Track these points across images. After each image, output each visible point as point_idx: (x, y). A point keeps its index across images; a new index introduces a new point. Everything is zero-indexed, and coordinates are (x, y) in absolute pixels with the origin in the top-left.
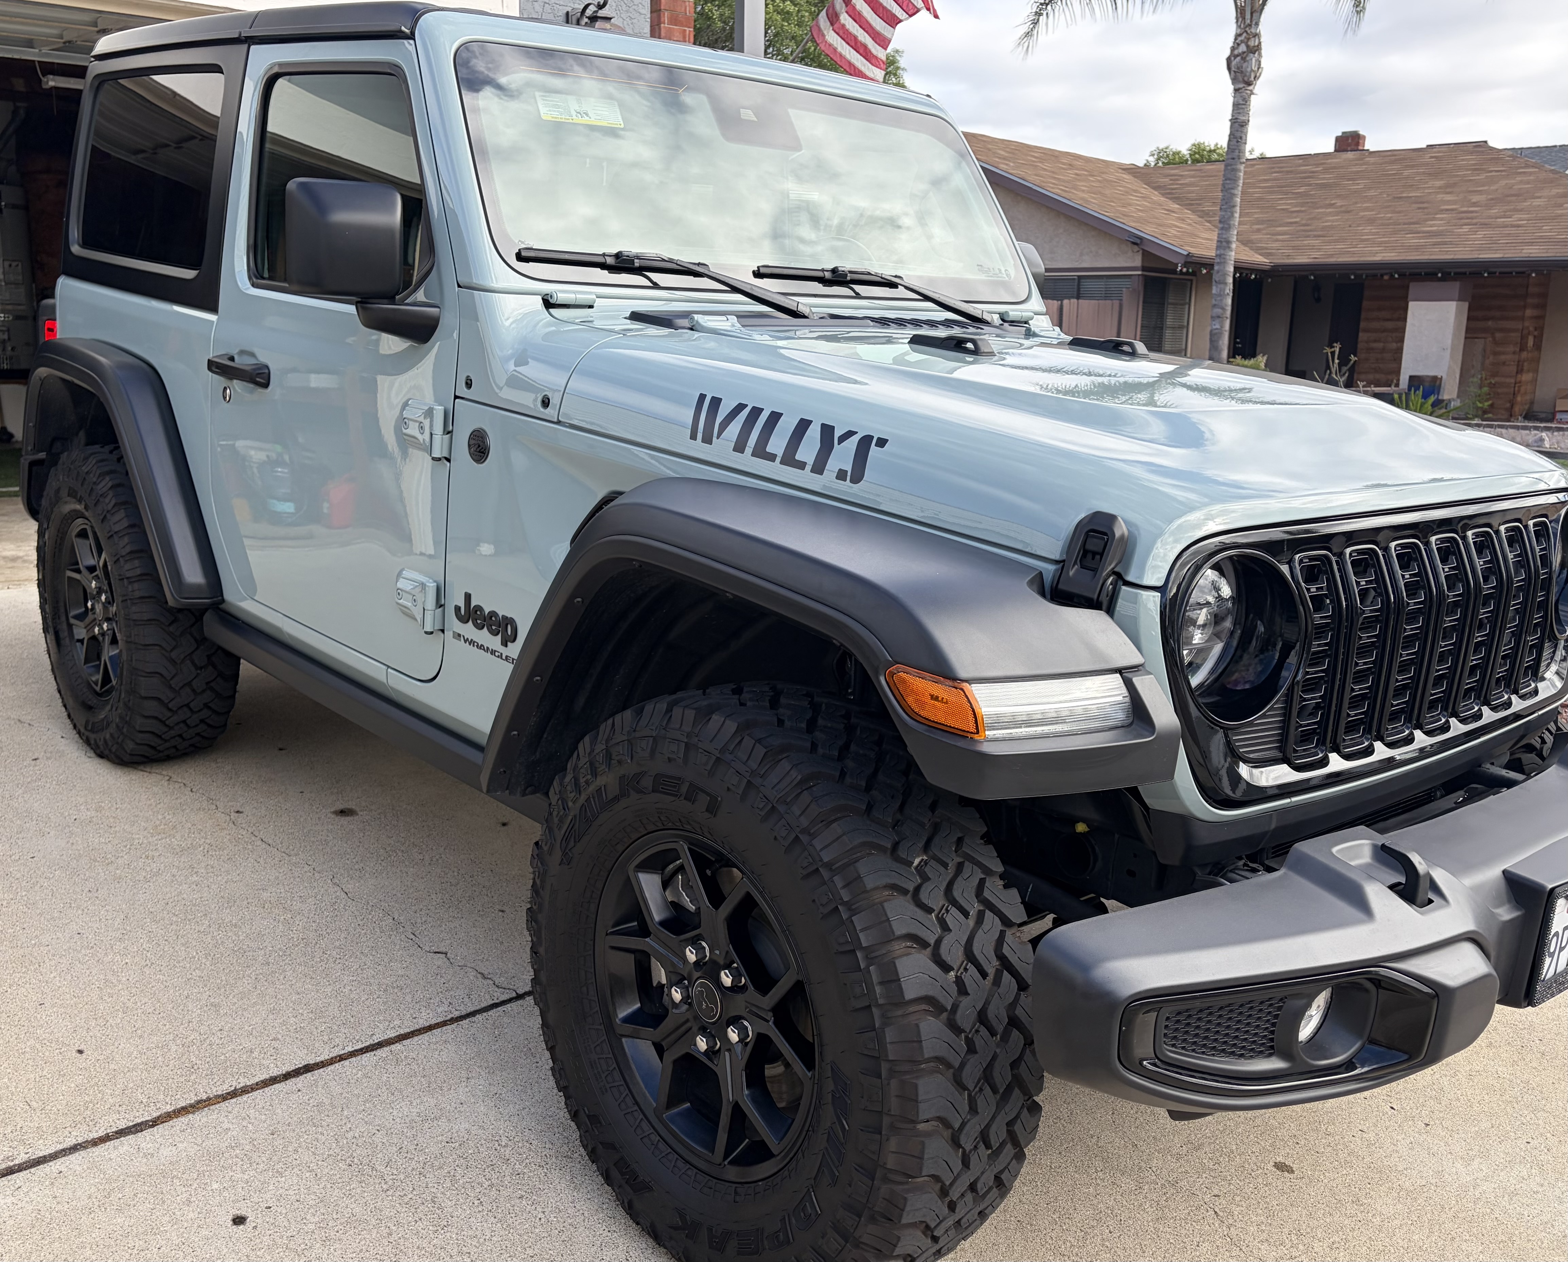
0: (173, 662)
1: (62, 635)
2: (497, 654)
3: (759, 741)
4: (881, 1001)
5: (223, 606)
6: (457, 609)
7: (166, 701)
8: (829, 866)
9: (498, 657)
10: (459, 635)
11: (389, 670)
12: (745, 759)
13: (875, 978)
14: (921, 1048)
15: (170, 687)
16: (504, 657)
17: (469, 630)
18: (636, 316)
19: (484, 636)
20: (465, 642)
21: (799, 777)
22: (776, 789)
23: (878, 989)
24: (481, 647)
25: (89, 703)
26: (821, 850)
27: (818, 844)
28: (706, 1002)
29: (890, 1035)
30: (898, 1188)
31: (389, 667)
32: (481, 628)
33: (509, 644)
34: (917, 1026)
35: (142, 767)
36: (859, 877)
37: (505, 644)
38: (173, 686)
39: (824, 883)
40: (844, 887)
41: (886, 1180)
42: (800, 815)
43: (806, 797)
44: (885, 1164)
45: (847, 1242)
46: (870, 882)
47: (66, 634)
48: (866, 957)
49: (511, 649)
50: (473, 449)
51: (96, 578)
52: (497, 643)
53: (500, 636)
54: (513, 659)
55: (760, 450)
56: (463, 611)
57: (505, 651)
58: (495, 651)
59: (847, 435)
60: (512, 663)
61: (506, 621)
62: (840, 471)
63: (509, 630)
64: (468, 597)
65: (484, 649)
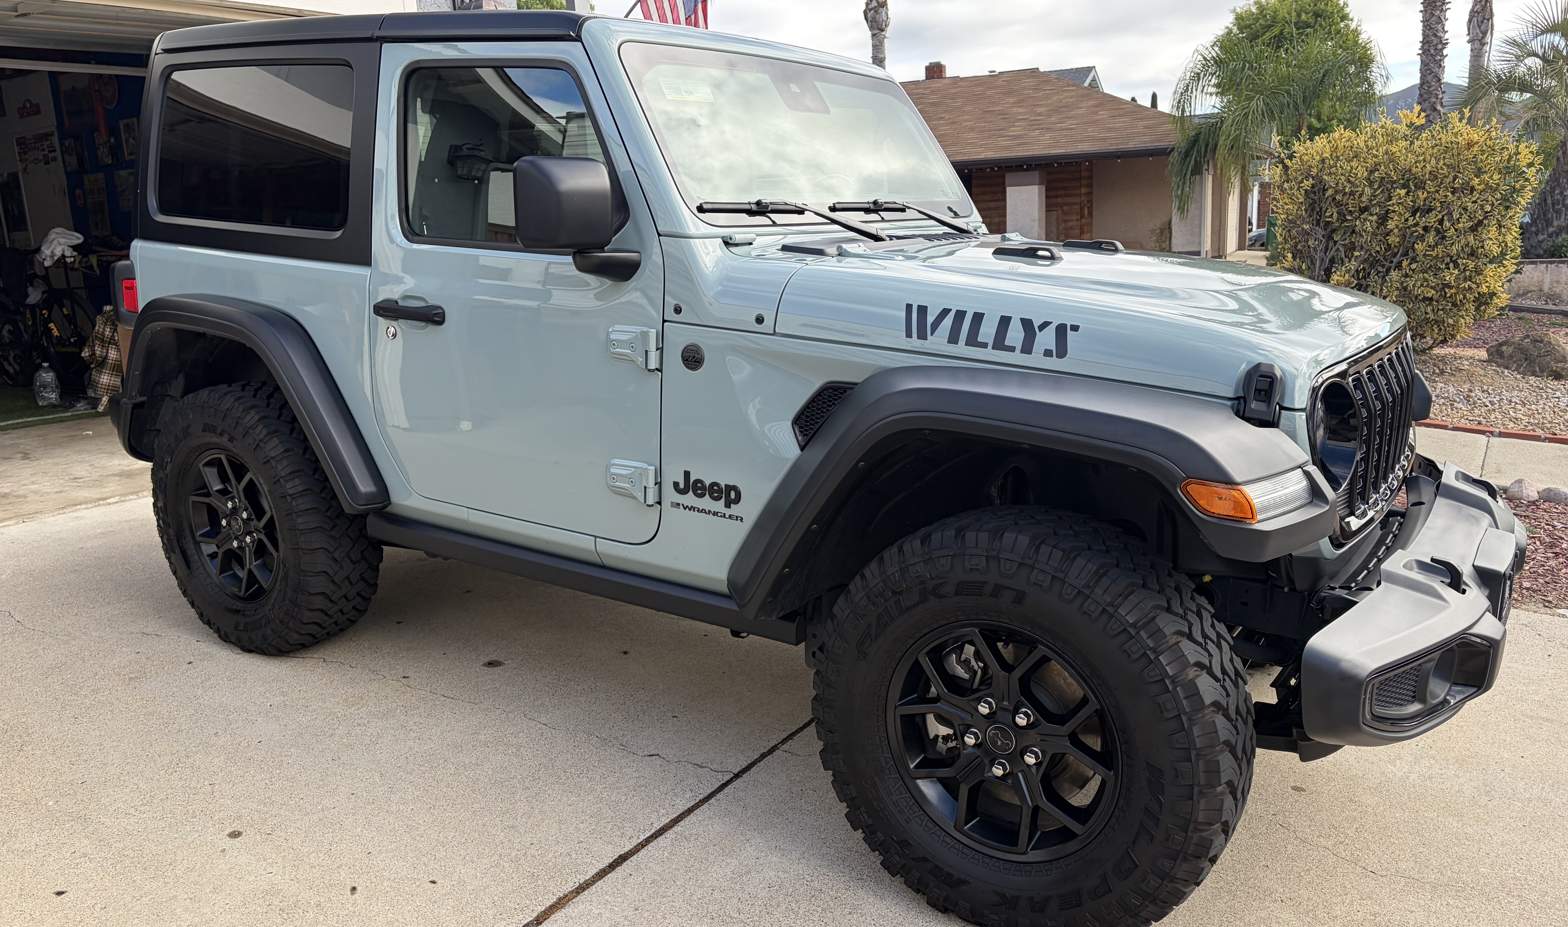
0: (335, 560)
1: (189, 553)
2: (719, 514)
3: (1055, 547)
4: (1187, 710)
5: (388, 509)
6: (676, 485)
7: (330, 595)
8: (1134, 625)
9: (721, 516)
10: (678, 504)
11: (598, 539)
12: (1046, 560)
13: (1182, 695)
14: (1218, 736)
15: (333, 582)
16: (727, 516)
17: (690, 499)
18: (785, 248)
19: (706, 502)
20: (685, 509)
21: (1095, 568)
22: (1079, 578)
23: (1185, 702)
25: (235, 607)
26: (1126, 615)
27: (1122, 611)
28: (1001, 740)
29: (1196, 731)
30: (1204, 834)
31: (596, 537)
32: (701, 496)
33: (732, 505)
34: (1214, 721)
35: (292, 655)
36: (1160, 630)
37: (728, 505)
38: (336, 581)
39: (1133, 637)
40: (1148, 638)
41: (1196, 830)
42: (1103, 594)
43: (1105, 581)
44: (1196, 820)
45: (1163, 880)
46: (1168, 631)
47: (194, 551)
48: (1173, 682)
49: (735, 510)
50: (687, 360)
51: (232, 499)
52: (719, 506)
53: (723, 501)
54: (737, 517)
55: (972, 341)
56: (682, 486)
57: (728, 512)
58: (717, 513)
59: (1044, 325)
60: (737, 520)
61: (729, 488)
62: (1046, 350)
63: (733, 495)
64: (687, 474)
65: (706, 512)
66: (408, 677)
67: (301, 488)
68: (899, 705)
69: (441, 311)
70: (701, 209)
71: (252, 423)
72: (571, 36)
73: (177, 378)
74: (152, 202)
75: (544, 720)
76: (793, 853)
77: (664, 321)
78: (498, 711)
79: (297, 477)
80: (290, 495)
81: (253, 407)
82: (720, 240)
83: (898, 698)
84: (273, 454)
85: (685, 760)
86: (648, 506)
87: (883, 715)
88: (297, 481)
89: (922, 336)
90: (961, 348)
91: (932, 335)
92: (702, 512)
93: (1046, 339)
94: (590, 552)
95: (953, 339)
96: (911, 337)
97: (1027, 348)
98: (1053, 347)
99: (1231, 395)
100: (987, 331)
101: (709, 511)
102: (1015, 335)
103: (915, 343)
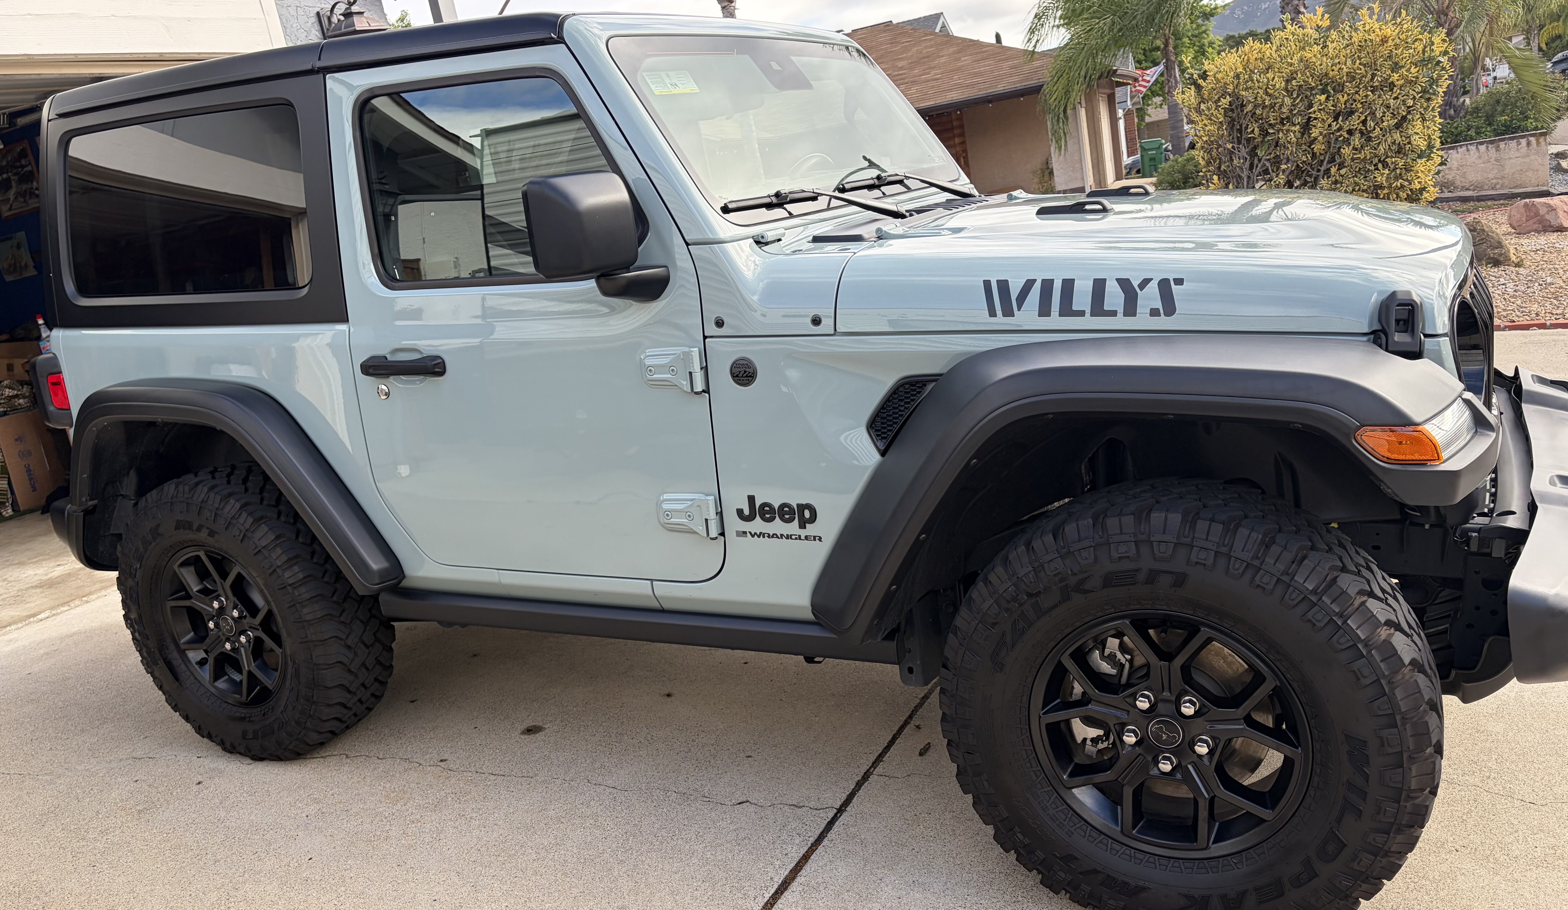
0: (349, 647)
1: (175, 663)
2: (793, 537)
3: (1212, 520)
4: (1386, 673)
5: (404, 583)
6: (740, 512)
7: (348, 686)
8: (1314, 592)
9: (796, 539)
10: (745, 533)
11: (654, 583)
12: (1205, 537)
13: (1378, 659)
14: (1422, 694)
15: (350, 671)
16: (803, 538)
17: (757, 524)
19: (778, 526)
20: (753, 536)
21: (1260, 536)
22: (1246, 549)
23: (1382, 665)
24: (774, 536)
25: (238, 714)
26: (1304, 583)
27: (1299, 579)
28: (1166, 734)
29: (1399, 694)
30: (1418, 801)
31: (652, 580)
32: (771, 520)
33: (807, 525)
34: (1416, 681)
35: (308, 756)
36: (1344, 592)
37: (802, 526)
38: (352, 670)
39: (1315, 605)
40: (1331, 603)
41: (1409, 798)
42: (1275, 564)
43: (1275, 549)
44: (1409, 787)
45: (1376, 856)
46: (1352, 591)
47: (180, 661)
48: (1366, 645)
49: (811, 529)
50: (737, 376)
51: (217, 598)
52: (793, 528)
53: (796, 521)
54: (815, 537)
55: (1067, 310)
56: (747, 512)
57: (803, 533)
58: (791, 535)
59: (1145, 282)
60: (815, 540)
61: (802, 507)
62: (1151, 309)
63: (807, 514)
64: (751, 499)
65: (777, 537)
66: (445, 760)
67: (301, 576)
68: (1044, 714)
69: (440, 361)
70: (726, 210)
71: (233, 512)
72: (553, 38)
73: (128, 474)
74: (70, 287)
75: (610, 782)
76: (935, 885)
77: (705, 337)
78: (558, 782)
79: (295, 564)
80: (290, 585)
81: (230, 495)
82: (751, 240)
83: (1041, 706)
84: (264, 543)
85: (779, 802)
86: (712, 539)
87: (1027, 727)
88: (296, 568)
89: (1008, 312)
90: (1055, 321)
91: (1019, 310)
92: (773, 537)
93: (1150, 297)
94: (646, 596)
95: (1044, 310)
96: (995, 316)
97: (1130, 309)
98: (1158, 305)
99: (1366, 330)
100: (1082, 299)
101: (782, 535)
102: (1114, 297)
103: (1001, 321)
